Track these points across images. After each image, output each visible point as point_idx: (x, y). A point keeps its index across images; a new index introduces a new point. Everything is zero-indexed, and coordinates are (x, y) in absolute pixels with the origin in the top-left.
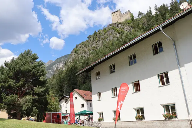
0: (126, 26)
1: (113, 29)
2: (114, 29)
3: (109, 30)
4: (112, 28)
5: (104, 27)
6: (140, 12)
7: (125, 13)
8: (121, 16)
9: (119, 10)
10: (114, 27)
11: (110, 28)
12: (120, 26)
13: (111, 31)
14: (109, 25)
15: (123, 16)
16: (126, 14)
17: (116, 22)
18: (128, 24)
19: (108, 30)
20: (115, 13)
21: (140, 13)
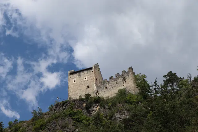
0: (120, 112)
1: (70, 115)
2: (76, 117)
3: (56, 118)
4: (68, 113)
5: (38, 111)
6: (170, 74)
7: (118, 75)
8: (102, 83)
9: (97, 66)
10: (75, 110)
11: (57, 114)
12: (96, 108)
13: (61, 122)
14: (57, 105)
15: (107, 85)
16: (120, 80)
17: (84, 97)
18: (127, 106)
19: (49, 121)
20: (82, 74)
21: (171, 78)
